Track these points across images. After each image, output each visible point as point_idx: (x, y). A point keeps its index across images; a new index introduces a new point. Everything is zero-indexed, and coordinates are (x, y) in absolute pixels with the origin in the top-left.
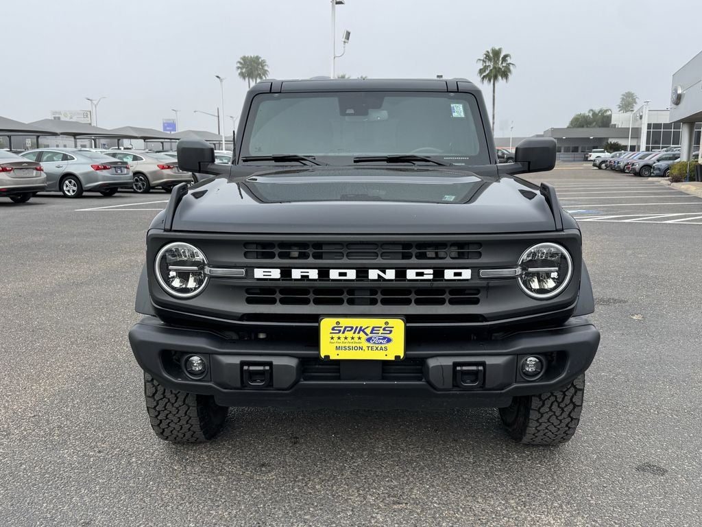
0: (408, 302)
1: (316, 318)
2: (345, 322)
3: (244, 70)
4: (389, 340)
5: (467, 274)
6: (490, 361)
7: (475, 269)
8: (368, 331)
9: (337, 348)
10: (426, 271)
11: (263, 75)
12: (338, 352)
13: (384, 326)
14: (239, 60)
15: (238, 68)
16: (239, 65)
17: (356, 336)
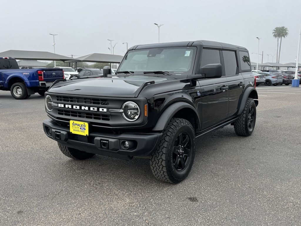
0: (91, 118)
1: (69, 120)
2: (76, 122)
3: (276, 34)
4: (85, 129)
5: (105, 110)
6: (110, 140)
7: (108, 108)
8: (80, 125)
9: (74, 130)
10: (95, 108)
11: (286, 35)
12: (74, 131)
13: (84, 125)
14: (274, 29)
15: (273, 33)
16: (274, 31)
17: (78, 127)
